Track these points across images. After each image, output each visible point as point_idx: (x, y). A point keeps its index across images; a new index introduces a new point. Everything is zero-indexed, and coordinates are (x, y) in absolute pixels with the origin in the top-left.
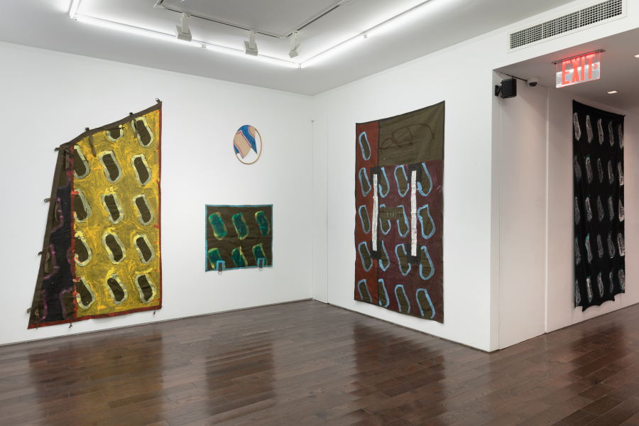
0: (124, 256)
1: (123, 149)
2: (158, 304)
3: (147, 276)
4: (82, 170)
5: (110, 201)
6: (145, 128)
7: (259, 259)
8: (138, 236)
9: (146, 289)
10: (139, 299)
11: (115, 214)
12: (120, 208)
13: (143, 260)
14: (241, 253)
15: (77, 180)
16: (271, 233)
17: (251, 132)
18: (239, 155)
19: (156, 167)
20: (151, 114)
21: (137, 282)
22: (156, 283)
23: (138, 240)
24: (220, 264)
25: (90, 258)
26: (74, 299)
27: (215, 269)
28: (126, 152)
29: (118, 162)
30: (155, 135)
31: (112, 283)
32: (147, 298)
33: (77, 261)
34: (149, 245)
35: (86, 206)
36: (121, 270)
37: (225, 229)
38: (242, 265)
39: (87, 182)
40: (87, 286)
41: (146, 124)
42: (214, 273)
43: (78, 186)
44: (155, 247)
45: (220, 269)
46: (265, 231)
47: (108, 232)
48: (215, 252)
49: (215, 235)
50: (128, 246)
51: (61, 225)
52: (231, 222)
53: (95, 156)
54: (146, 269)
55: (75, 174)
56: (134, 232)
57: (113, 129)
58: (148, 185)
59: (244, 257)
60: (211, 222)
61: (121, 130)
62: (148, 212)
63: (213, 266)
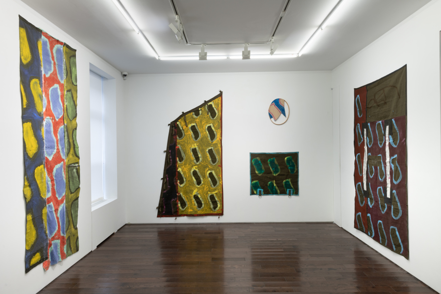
0: (202, 182)
1: (201, 122)
2: (221, 212)
3: (215, 195)
4: (181, 135)
5: (194, 151)
6: (213, 108)
7: (288, 190)
8: (209, 172)
9: (215, 203)
10: (210, 208)
11: (197, 159)
12: (200, 156)
13: (213, 186)
14: (275, 185)
15: (179, 140)
16: (297, 172)
17: (281, 103)
18: (272, 119)
19: (219, 131)
20: (216, 100)
21: (209, 198)
22: (220, 200)
23: (209, 174)
24: (260, 191)
25: (185, 183)
26: (177, 204)
27: (256, 194)
28: (203, 123)
29: (199, 129)
30: (218, 112)
31: (196, 197)
32: (215, 207)
33: (179, 184)
34: (216, 177)
35: (183, 154)
36: (201, 191)
37: (263, 168)
38: (276, 193)
39: (184, 141)
40: (183, 198)
41: (213, 106)
42: (256, 197)
43: (179, 143)
44: (219, 178)
45: (260, 195)
46: (293, 170)
47: (194, 168)
48: (256, 183)
49: (257, 172)
50: (204, 177)
51: (171, 165)
52: (267, 164)
53: (187, 127)
54: (214, 191)
55: (178, 137)
56: (207, 169)
57: (196, 111)
58: (215, 141)
59: (277, 188)
60: (253, 164)
61: (200, 111)
62: (215, 158)
63: (255, 192)
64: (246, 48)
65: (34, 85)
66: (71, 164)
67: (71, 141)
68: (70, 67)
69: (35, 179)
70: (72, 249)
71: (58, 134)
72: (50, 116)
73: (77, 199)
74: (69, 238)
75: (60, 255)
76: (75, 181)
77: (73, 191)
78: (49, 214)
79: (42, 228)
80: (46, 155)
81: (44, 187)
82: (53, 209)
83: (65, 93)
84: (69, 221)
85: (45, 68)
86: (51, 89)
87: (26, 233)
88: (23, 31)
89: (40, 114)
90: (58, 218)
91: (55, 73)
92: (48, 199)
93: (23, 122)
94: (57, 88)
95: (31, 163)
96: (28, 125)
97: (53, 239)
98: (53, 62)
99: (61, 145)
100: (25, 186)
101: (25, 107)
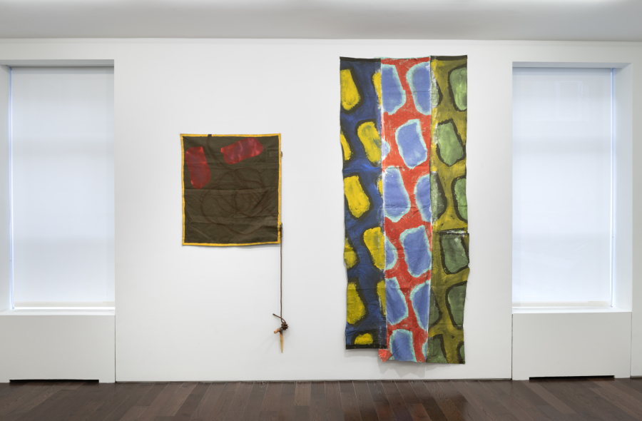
65: (364, 130)
66: (448, 230)
67: (448, 195)
68: (450, 87)
69: (363, 244)
70: (448, 356)
71: (416, 188)
72: (396, 165)
73: (465, 283)
74: (439, 337)
75: (414, 353)
76: (457, 257)
77: (451, 269)
78: (390, 291)
79: (377, 305)
80: (385, 214)
81: (380, 255)
82: (398, 287)
83: (435, 126)
84: (441, 313)
85: (386, 105)
86: (399, 128)
87: (348, 304)
88: (347, 74)
89: (375, 164)
90: (409, 301)
91: (410, 104)
92: (388, 272)
93: (345, 177)
94: (415, 125)
95: (355, 227)
96: (355, 179)
97: (399, 326)
98: (404, 92)
99: (422, 202)
100: (346, 250)
101: (347, 158)
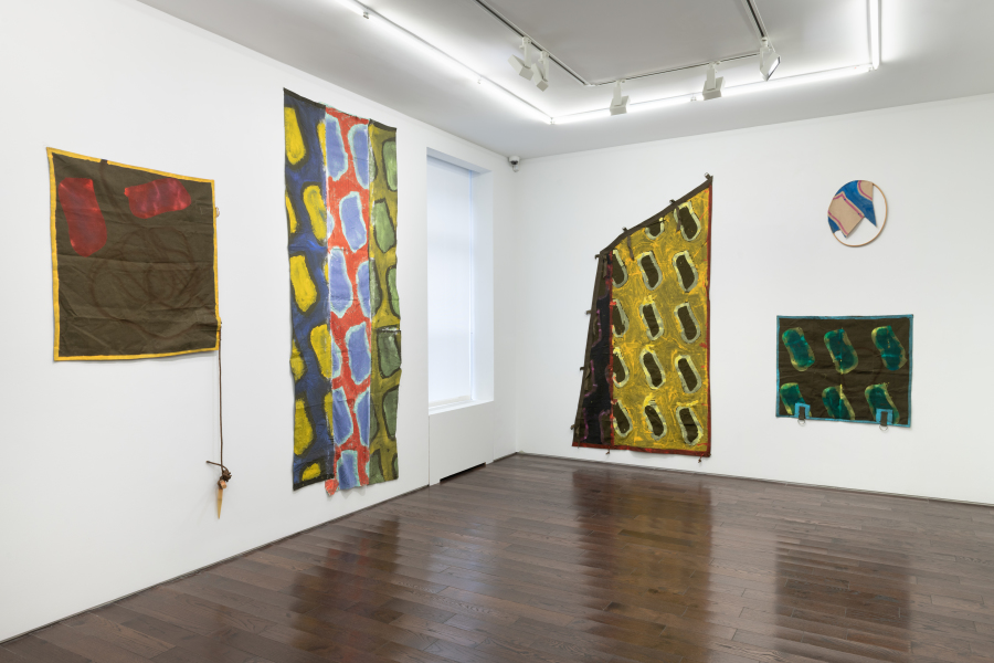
0: (664, 380)
1: (663, 247)
2: (704, 449)
3: (691, 410)
4: (620, 278)
5: (648, 311)
6: (690, 216)
7: (879, 411)
8: (680, 357)
9: (691, 428)
10: (681, 438)
11: (654, 328)
12: (659, 321)
13: (687, 389)
14: (842, 396)
15: (616, 289)
16: (908, 366)
17: (863, 191)
18: (839, 233)
19: (704, 266)
20: (698, 196)
21: (678, 415)
22: (703, 422)
23: (680, 362)
24: (802, 410)
25: (627, 379)
26: (610, 423)
27: (793, 415)
28: (667, 250)
29: (658, 264)
30: (703, 224)
31: (650, 411)
32: (692, 437)
33: (615, 381)
34: (694, 370)
35: (624, 318)
36: (660, 398)
37: (811, 354)
38: (845, 417)
39: (627, 291)
40: (624, 411)
41: (691, 211)
42: (791, 423)
43: (617, 295)
44: (702, 373)
45: (802, 417)
46: (894, 362)
47: (647, 349)
48: (792, 389)
49: (794, 363)
50: (668, 368)
51: (599, 340)
52: (823, 344)
53: (633, 259)
54: (690, 401)
55: (614, 283)
56: (676, 351)
57: (653, 224)
58: (693, 290)
59: (847, 404)
60: (785, 342)
61: (662, 225)
62: (694, 327)
63: (789, 411)
64: (711, 74)
65: (310, 196)
66: (383, 327)
67: (384, 287)
68: (383, 160)
69: (311, 346)
70: (385, 472)
71: (357, 276)
72: (341, 246)
73: (396, 388)
74: (377, 452)
75: (358, 477)
76: (391, 357)
77: (386, 373)
78: (337, 405)
79: (324, 425)
80: (332, 309)
81: (327, 360)
82: (345, 398)
83: (372, 205)
84: (378, 424)
85: (331, 167)
86: (343, 200)
87: (295, 429)
88: (292, 114)
89: (321, 243)
90: (353, 415)
91: (351, 173)
92: (335, 380)
93: (290, 256)
94: (355, 198)
95: (304, 321)
96: (301, 259)
97: (345, 447)
98: (346, 155)
99: (363, 294)
100: (293, 356)
101: (293, 231)
